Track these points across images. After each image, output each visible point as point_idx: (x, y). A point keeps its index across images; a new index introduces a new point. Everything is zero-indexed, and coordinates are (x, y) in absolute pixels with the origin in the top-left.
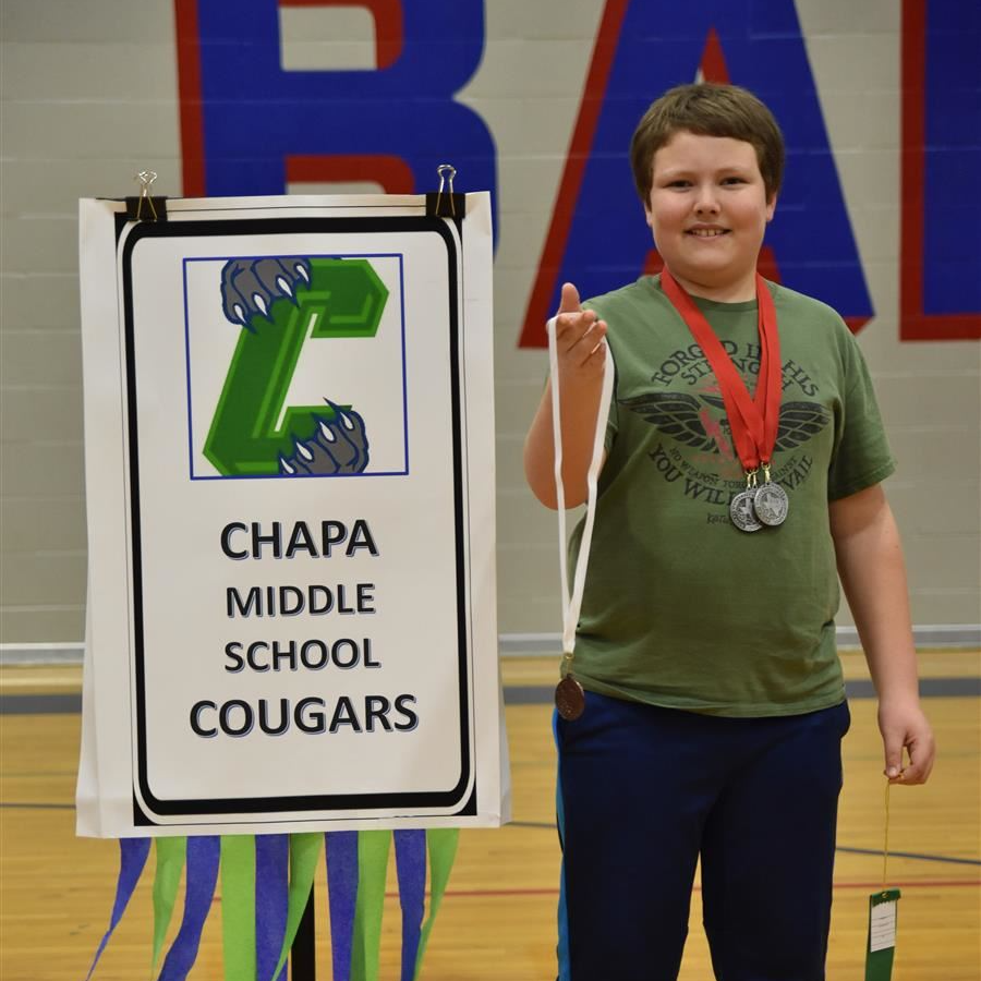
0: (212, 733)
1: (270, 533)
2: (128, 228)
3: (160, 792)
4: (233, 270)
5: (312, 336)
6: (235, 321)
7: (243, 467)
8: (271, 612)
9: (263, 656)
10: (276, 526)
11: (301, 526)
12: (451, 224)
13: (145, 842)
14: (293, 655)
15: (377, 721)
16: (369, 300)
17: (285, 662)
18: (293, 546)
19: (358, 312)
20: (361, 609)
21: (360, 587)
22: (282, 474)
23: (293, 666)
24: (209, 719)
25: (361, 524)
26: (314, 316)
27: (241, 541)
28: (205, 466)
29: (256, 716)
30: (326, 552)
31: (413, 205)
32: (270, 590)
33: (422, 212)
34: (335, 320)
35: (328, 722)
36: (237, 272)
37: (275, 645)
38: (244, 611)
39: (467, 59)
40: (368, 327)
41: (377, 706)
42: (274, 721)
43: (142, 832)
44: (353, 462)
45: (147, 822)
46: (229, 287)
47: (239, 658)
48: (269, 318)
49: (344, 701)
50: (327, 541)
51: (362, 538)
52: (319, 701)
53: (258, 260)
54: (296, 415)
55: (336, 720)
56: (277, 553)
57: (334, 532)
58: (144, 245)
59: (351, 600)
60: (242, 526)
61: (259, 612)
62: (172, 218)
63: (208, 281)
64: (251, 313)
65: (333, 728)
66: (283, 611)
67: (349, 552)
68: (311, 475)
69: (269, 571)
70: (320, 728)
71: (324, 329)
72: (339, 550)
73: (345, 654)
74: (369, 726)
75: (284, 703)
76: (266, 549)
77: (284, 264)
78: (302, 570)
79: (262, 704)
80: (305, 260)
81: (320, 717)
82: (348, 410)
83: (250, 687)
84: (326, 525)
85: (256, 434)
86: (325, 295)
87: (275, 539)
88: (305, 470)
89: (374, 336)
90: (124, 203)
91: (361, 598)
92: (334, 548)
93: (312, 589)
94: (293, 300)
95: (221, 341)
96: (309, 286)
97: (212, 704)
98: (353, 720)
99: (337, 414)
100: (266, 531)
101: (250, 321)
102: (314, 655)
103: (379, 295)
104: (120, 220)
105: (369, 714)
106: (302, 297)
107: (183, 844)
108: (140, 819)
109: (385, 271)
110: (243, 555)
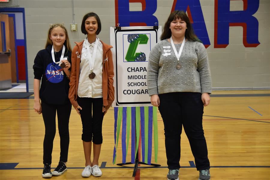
0: (126, 94)
1: (133, 69)
2: (116, 31)
3: (119, 101)
4: (129, 36)
5: (139, 44)
6: (130, 42)
7: (130, 60)
8: (133, 79)
9: (132, 84)
10: (134, 68)
11: (137, 68)
12: (156, 30)
13: (118, 108)
14: (136, 84)
15: (147, 93)
16: (146, 40)
17: (135, 85)
18: (136, 70)
19: (145, 41)
20: (145, 78)
21: (145, 76)
22: (135, 61)
23: (136, 85)
24: (126, 92)
25: (145, 68)
26: (139, 42)
27: (130, 70)
28: (125, 60)
29: (131, 92)
30: (140, 71)
31: (152, 27)
32: (133, 76)
33: (153, 28)
34: (142, 42)
35: (140, 93)
36: (130, 36)
37: (134, 83)
38: (130, 79)
39: (154, 9)
40: (146, 43)
41: (147, 91)
42: (134, 93)
43: (117, 106)
44: (144, 60)
45: (118, 105)
46: (129, 38)
47: (129, 84)
48: (134, 42)
49: (143, 90)
50: (140, 70)
51: (145, 69)
52: (139, 90)
53: (132, 34)
54: (137, 54)
55: (142, 92)
56: (134, 71)
57: (141, 69)
58: (118, 33)
59: (143, 77)
60: (130, 68)
61: (132, 79)
62: (121, 29)
63: (126, 37)
64: (131, 41)
65: (141, 93)
66: (135, 79)
67: (143, 71)
68: (139, 61)
69: (133, 74)
70: (139, 93)
71: (141, 43)
72: (142, 71)
73: (143, 84)
74: (146, 93)
75: (135, 90)
76: (133, 71)
77: (135, 35)
78: (137, 73)
79: (132, 90)
80: (138, 34)
81: (139, 92)
82: (143, 53)
83: (131, 88)
84: (140, 68)
85: (132, 56)
86: (140, 39)
87: (134, 69)
88: (138, 61)
90: (116, 27)
91: (145, 77)
92: (141, 71)
93: (139, 76)
94: (137, 40)
95: (127, 45)
96: (139, 38)
97: (126, 90)
98: (144, 92)
99: (142, 54)
100: (133, 68)
101: (131, 42)
102: (139, 84)
103: (147, 39)
104: (115, 30)
105: (146, 92)
106: (138, 39)
107: (122, 108)
108: (117, 105)
109: (148, 36)
110: (130, 71)
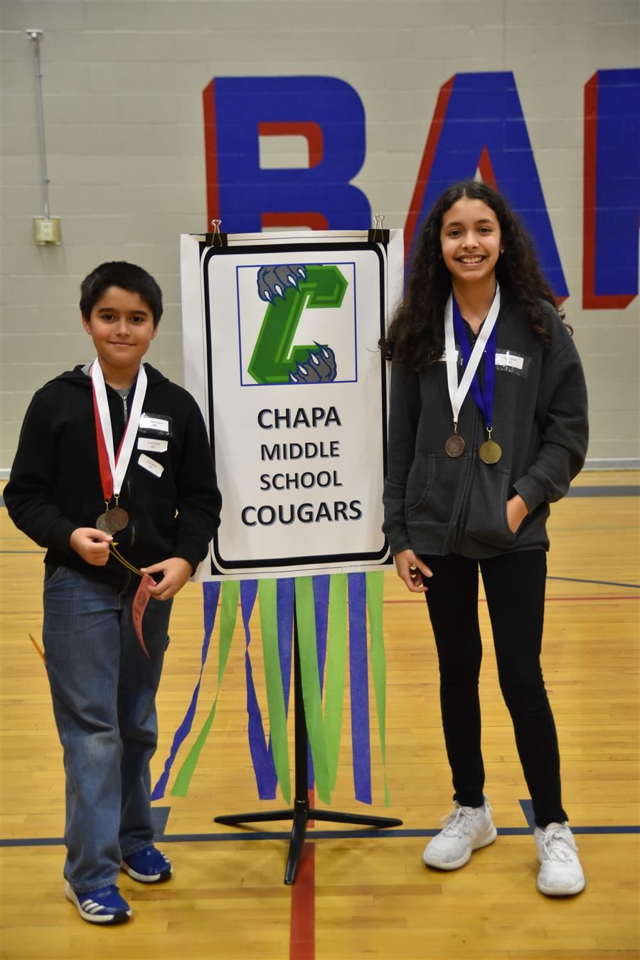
0: (254, 524)
1: (284, 414)
2: (206, 250)
3: (226, 557)
4: (264, 272)
5: (307, 308)
6: (266, 300)
7: (269, 379)
8: (285, 457)
9: (281, 482)
10: (288, 411)
11: (301, 411)
12: (381, 246)
13: (218, 584)
14: (297, 481)
15: (340, 515)
16: (337, 287)
17: (292, 485)
18: (297, 421)
19: (331, 294)
20: (332, 455)
21: (332, 443)
22: (291, 382)
23: (297, 486)
24: (252, 516)
25: (332, 409)
26: (308, 297)
27: (269, 419)
28: (249, 379)
29: (277, 514)
30: (314, 424)
31: (360, 236)
32: (285, 445)
33: (366, 240)
34: (319, 298)
35: (315, 517)
36: (266, 273)
37: (287, 475)
38: (271, 457)
40: (337, 302)
41: (341, 507)
42: (287, 517)
43: (216, 578)
44: (329, 375)
45: (219, 573)
46: (261, 281)
47: (268, 483)
48: (284, 298)
49: (323, 505)
50: (315, 418)
51: (333, 417)
52: (310, 505)
53: (277, 266)
54: (298, 350)
55: (319, 515)
56: (288, 425)
57: (318, 414)
58: (215, 259)
59: (327, 451)
60: (269, 411)
61: (278, 458)
62: (230, 244)
63: (249, 278)
64: (274, 296)
65: (317, 520)
66: (292, 457)
67: (326, 424)
68: (306, 382)
69: (284, 435)
70: (311, 520)
71: (314, 303)
72: (321, 423)
73: (324, 479)
74: (336, 518)
75: (292, 507)
76: (283, 423)
77: (292, 269)
78: (301, 434)
79: (281, 507)
80: (303, 266)
81: (310, 514)
82: (326, 348)
83: (274, 498)
84: (314, 410)
85: (277, 361)
86: (314, 285)
87: (287, 418)
88: (303, 380)
89: (339, 306)
90: (205, 236)
91: (332, 449)
92: (318, 422)
93: (307, 444)
94: (297, 288)
95: (257, 311)
96: (305, 280)
97: (253, 508)
98: (328, 515)
99: (320, 350)
100: (282, 414)
101: (273, 299)
102: (308, 480)
103: (342, 285)
104: (202, 245)
105: (337, 511)
106: (301, 286)
107: (239, 584)
108: (215, 572)
109: (346, 272)
110: (270, 427)
